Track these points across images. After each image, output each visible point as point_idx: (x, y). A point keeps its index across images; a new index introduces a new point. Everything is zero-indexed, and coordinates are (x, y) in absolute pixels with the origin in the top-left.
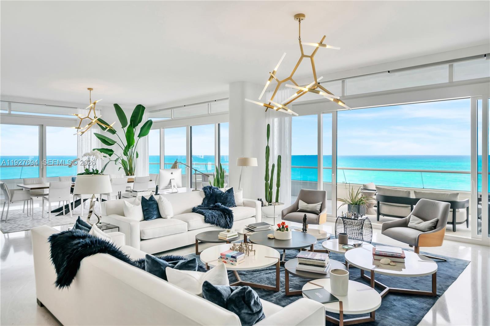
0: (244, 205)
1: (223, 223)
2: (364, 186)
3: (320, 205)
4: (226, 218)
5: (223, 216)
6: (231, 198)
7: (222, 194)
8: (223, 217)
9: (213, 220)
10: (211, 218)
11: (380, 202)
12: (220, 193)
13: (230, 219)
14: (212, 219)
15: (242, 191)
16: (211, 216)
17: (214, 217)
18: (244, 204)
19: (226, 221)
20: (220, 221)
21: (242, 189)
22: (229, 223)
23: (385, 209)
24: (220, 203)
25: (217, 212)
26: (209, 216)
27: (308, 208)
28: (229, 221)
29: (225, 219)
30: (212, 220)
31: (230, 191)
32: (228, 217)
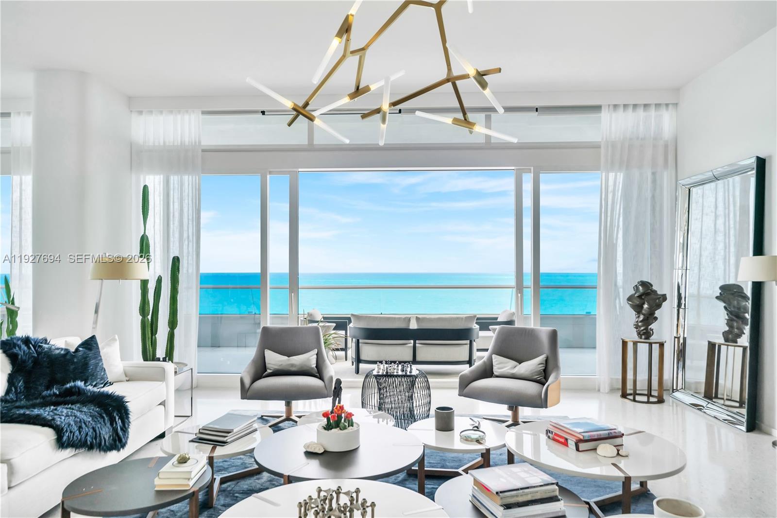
0: (127, 379)
1: (107, 439)
2: (310, 315)
3: (315, 356)
4: (112, 421)
5: (106, 418)
6: (97, 365)
7: (68, 357)
8: (104, 421)
9: (84, 436)
10: (75, 428)
11: (361, 341)
12: (63, 352)
13: (123, 422)
14: (80, 432)
15: (118, 341)
16: (76, 422)
17: (84, 426)
18: (126, 376)
19: (113, 428)
20: (100, 434)
21: (117, 337)
22: (121, 433)
23: (369, 350)
24: (81, 381)
25: (85, 409)
26: (69, 425)
27: (292, 365)
28: (122, 429)
29: (112, 424)
30: (79, 437)
31: (90, 344)
32: (117, 418)
